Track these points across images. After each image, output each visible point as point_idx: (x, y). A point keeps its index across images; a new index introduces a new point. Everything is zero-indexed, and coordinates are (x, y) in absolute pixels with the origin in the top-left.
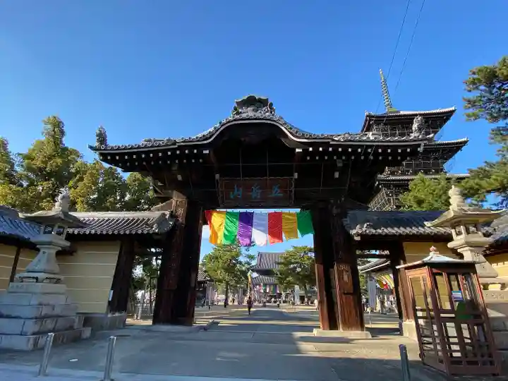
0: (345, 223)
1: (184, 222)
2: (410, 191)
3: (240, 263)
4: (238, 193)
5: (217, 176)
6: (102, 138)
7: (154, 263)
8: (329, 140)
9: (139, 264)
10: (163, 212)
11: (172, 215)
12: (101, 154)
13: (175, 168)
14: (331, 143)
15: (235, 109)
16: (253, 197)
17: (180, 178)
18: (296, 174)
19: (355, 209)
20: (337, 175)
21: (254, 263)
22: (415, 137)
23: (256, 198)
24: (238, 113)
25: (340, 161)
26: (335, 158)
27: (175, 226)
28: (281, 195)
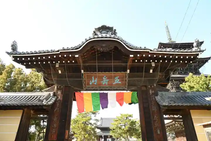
0: (157, 99)
1: (61, 99)
2: (186, 82)
3: (91, 124)
4: (94, 81)
5: (82, 71)
6: (14, 47)
7: (42, 124)
8: (149, 51)
9: (33, 124)
10: (49, 93)
11: (54, 95)
12: (13, 57)
13: (57, 66)
14: (150, 52)
15: (94, 32)
16: (104, 84)
17: (60, 72)
18: (129, 70)
19: (162, 91)
20: (151, 71)
21: (99, 124)
22: (196, 50)
23: (105, 84)
24: (96, 34)
25: (154, 63)
26: (151, 61)
27: (56, 101)
28: (120, 83)
